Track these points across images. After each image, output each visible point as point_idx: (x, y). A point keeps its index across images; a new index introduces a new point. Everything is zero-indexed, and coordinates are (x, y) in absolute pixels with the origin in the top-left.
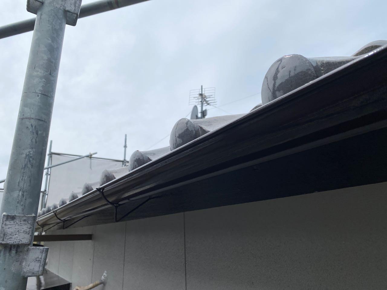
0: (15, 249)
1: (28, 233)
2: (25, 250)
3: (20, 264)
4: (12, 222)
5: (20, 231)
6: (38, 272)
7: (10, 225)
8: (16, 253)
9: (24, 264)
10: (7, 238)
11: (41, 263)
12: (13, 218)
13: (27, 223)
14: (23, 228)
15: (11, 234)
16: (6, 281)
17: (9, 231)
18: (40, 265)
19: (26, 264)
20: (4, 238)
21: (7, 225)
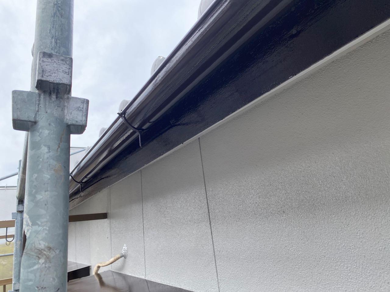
0: (55, 94)
1: (67, 73)
2: (66, 97)
3: (62, 110)
4: (49, 60)
5: (59, 70)
6: (81, 121)
7: (48, 62)
8: (57, 98)
9: (66, 111)
10: (46, 75)
11: (83, 113)
12: (50, 56)
13: (65, 63)
14: (62, 68)
15: (50, 72)
16: (50, 124)
17: (48, 68)
18: (83, 115)
19: (68, 111)
20: (44, 75)
21: (44, 62)
